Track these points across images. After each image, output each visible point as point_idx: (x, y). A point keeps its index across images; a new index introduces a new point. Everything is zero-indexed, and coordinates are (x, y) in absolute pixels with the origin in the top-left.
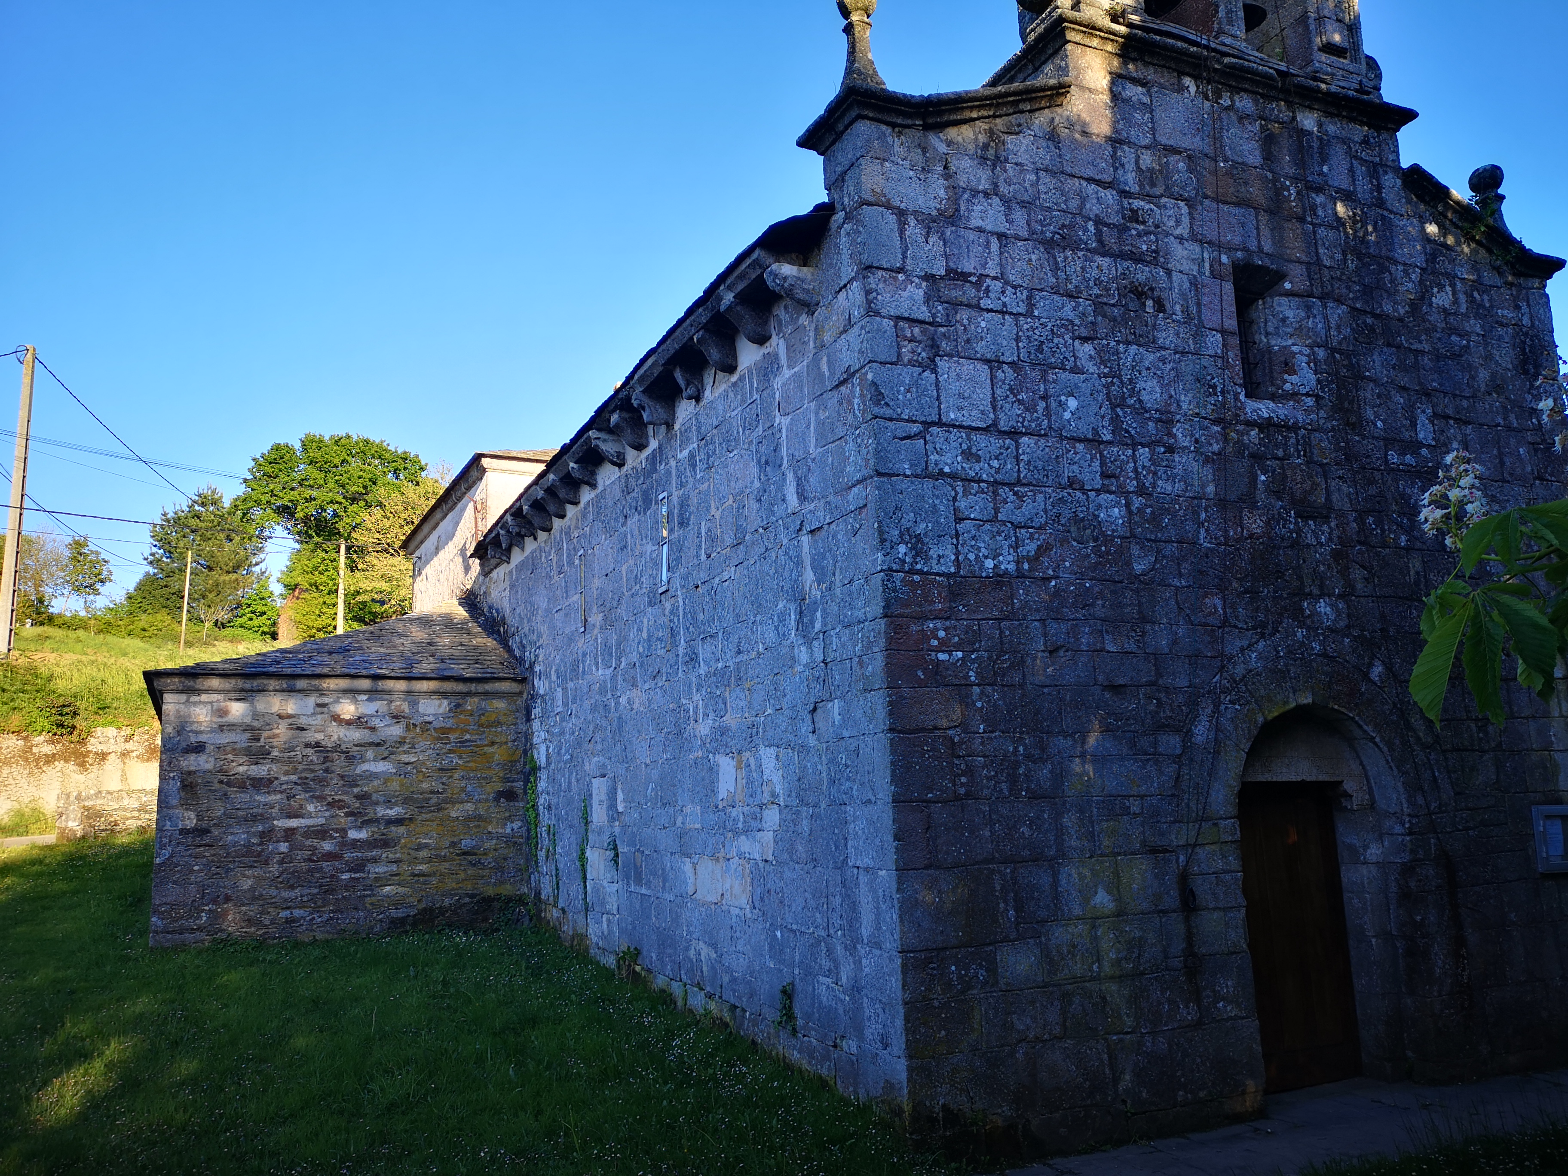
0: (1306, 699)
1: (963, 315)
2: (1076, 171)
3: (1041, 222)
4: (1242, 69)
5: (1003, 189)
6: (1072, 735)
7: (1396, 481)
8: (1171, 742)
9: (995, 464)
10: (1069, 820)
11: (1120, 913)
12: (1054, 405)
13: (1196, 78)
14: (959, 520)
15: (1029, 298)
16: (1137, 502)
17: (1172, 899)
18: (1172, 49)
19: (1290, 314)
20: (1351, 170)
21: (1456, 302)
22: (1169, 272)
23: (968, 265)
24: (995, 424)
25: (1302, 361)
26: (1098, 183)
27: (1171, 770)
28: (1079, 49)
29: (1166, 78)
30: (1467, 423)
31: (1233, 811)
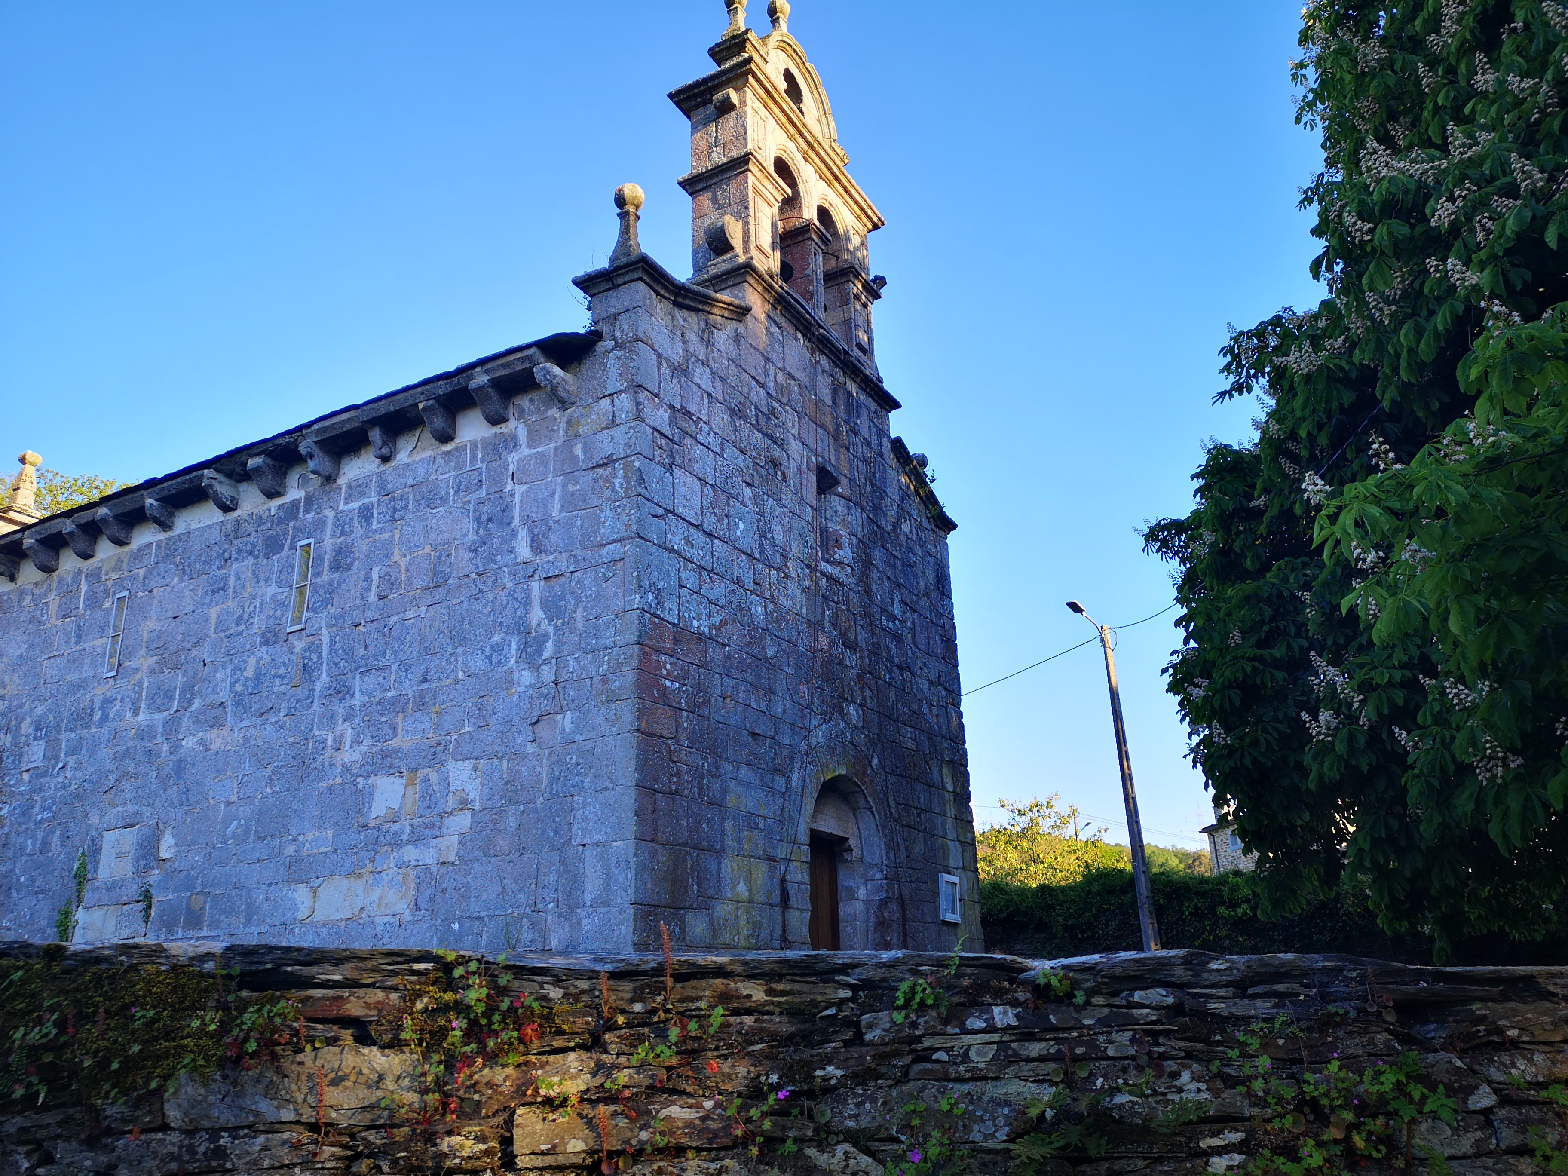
0: (844, 772)
1: (688, 441)
2: (746, 368)
3: (729, 395)
4: (828, 340)
5: (711, 363)
6: (732, 762)
7: (885, 637)
8: (780, 782)
9: (701, 552)
10: (728, 825)
11: (750, 902)
12: (732, 523)
13: (804, 335)
14: (682, 586)
15: (722, 443)
16: (770, 607)
17: (776, 898)
18: (798, 312)
19: (840, 509)
20: (870, 427)
21: (911, 532)
22: (788, 456)
23: (692, 408)
24: (701, 525)
25: (845, 541)
26: (757, 381)
27: (780, 801)
28: (751, 289)
29: (791, 329)
30: (915, 611)
31: (808, 841)
